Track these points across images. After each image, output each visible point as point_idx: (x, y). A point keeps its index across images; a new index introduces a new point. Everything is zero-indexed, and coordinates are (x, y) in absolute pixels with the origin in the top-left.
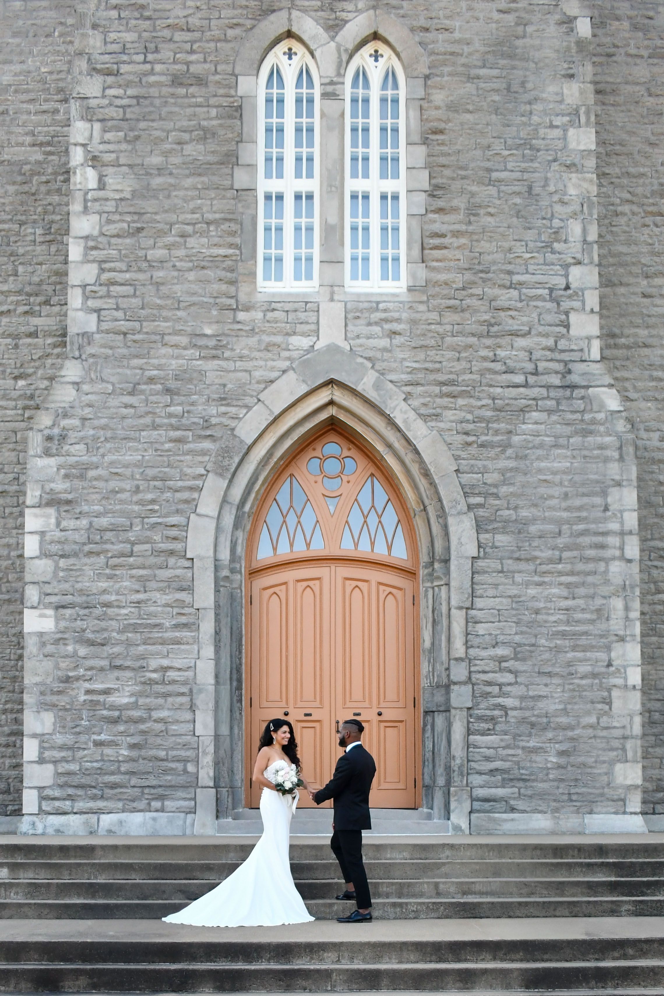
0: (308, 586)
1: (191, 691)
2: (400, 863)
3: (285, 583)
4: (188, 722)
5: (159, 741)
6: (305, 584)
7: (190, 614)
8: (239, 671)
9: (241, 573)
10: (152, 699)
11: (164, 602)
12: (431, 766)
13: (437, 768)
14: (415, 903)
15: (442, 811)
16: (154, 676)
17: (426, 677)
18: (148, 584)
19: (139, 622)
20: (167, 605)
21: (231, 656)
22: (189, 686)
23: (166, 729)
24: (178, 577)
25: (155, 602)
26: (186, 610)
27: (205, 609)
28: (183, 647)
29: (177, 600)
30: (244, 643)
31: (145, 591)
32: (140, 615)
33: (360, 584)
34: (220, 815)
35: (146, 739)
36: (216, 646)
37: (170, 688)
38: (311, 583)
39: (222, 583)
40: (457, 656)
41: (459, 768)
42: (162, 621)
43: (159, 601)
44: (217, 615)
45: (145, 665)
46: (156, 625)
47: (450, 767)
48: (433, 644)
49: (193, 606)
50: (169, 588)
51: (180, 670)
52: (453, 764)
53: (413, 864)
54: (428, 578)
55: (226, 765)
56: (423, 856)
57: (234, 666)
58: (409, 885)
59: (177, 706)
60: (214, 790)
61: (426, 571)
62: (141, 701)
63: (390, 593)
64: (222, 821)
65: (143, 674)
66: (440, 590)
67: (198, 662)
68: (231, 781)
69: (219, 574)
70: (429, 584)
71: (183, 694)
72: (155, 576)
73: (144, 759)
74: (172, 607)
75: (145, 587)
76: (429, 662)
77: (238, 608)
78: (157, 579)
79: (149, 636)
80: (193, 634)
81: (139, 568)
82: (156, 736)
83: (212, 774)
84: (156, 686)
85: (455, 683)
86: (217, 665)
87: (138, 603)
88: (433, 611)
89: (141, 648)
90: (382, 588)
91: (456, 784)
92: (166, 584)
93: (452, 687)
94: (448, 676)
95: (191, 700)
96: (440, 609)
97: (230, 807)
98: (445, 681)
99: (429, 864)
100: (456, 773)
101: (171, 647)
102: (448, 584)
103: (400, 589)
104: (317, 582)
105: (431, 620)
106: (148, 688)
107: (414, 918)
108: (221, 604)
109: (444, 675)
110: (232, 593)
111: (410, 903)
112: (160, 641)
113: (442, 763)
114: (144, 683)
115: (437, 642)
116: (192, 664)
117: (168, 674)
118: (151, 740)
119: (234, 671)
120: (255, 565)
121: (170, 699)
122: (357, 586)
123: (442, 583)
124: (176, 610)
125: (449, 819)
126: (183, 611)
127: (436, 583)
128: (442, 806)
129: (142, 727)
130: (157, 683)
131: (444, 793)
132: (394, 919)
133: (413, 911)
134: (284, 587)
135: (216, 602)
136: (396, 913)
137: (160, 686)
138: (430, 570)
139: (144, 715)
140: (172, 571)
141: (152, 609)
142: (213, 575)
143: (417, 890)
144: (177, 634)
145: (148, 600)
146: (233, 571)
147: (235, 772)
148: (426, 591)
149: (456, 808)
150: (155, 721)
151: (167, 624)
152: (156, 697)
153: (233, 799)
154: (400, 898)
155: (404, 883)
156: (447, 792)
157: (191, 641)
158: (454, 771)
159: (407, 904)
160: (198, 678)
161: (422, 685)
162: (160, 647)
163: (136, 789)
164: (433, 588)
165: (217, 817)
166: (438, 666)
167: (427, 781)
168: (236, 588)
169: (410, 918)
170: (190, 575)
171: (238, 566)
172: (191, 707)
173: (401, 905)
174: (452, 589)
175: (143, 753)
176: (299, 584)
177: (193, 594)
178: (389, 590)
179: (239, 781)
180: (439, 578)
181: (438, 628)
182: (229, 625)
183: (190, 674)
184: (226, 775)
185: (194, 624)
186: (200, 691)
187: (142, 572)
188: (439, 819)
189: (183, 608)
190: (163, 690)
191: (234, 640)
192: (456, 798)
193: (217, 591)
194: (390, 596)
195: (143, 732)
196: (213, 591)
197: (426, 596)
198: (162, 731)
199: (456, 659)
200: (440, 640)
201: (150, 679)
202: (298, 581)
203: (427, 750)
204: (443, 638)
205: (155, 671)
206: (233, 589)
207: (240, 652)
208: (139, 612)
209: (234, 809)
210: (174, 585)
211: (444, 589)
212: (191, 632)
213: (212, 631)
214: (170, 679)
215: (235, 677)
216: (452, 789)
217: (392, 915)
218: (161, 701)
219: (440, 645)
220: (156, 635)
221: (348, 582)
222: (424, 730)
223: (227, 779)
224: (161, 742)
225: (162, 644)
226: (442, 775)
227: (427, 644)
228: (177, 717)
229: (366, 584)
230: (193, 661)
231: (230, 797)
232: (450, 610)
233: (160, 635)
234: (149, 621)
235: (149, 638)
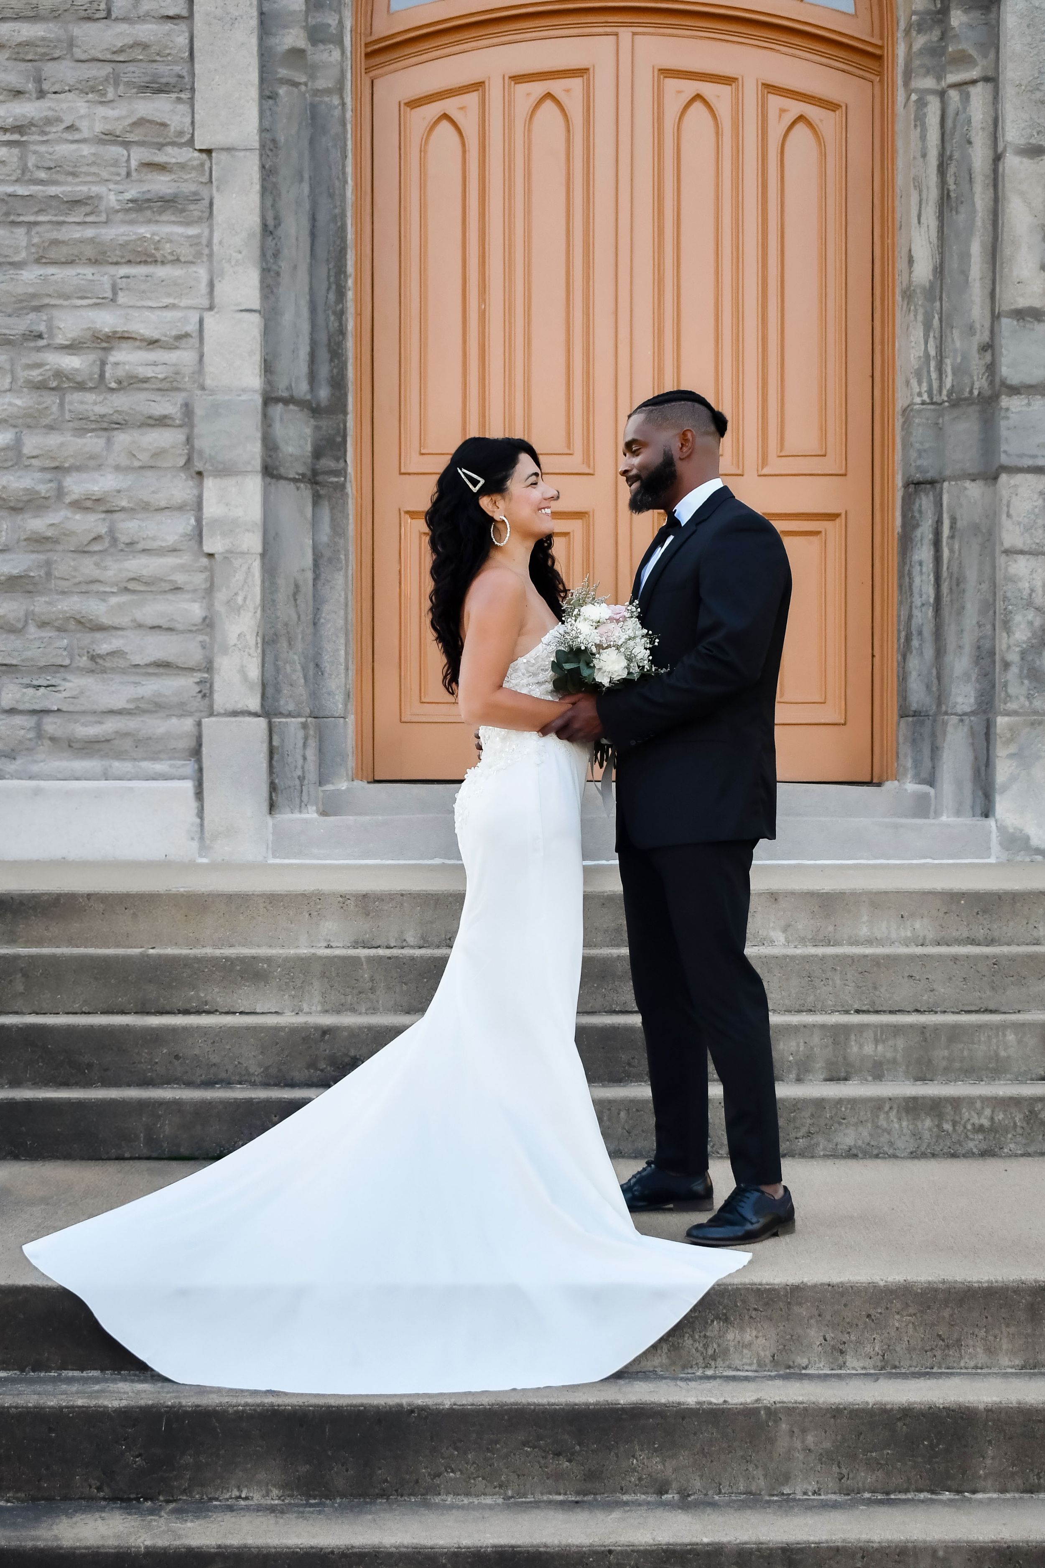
0: (549, 96)
1: (188, 410)
2: (912, 958)
3: (478, 86)
4: (181, 508)
5: (88, 567)
6: (538, 88)
7: (182, 166)
8: (336, 354)
9: (341, 43)
10: (67, 438)
11: (99, 127)
12: (929, 652)
13: (949, 658)
14: (986, 1100)
15: (968, 787)
16: (72, 362)
17: (918, 374)
18: (49, 69)
19: (21, 190)
20: (109, 138)
21: (313, 310)
22: (180, 398)
23: (111, 531)
24: (145, 46)
25: (71, 128)
26: (172, 155)
27: (228, 150)
28: (161, 272)
29: (141, 122)
30: (350, 268)
31: (41, 94)
32: (24, 169)
33: (708, 89)
34: (280, 799)
35: (48, 563)
36: (265, 271)
37: (121, 402)
38: (556, 87)
39: (283, 72)
40: (1022, 303)
41: (1023, 654)
42: (95, 189)
43: (84, 125)
44: (267, 173)
45: (42, 328)
46: (76, 203)
47: (992, 653)
48: (940, 270)
49: (191, 142)
50: (116, 84)
51: (152, 343)
52: (1002, 642)
53: (955, 959)
54: (927, 61)
55: (299, 646)
56: (980, 933)
57: (323, 337)
58: (955, 1033)
59: (144, 457)
60: (262, 722)
61: (920, 41)
62: (32, 443)
63: (801, 118)
64: (288, 817)
65: (36, 357)
66: (966, 98)
67: (210, 320)
68: (314, 695)
69: (272, 41)
70: (929, 83)
71: (162, 422)
72: (71, 43)
73: (43, 624)
74: (126, 144)
75: (39, 80)
76: (928, 326)
77: (335, 155)
78: (78, 53)
79: (55, 235)
80: (192, 231)
81: (18, 18)
82: (82, 551)
83: (254, 673)
84: (77, 396)
85: (1014, 390)
86: (269, 331)
87: (18, 129)
88: (942, 169)
89: (30, 275)
90: (775, 102)
91: (1012, 706)
92: (108, 69)
93: (1005, 401)
94: (991, 368)
95: (189, 440)
96: (966, 159)
97: (312, 776)
98: (980, 384)
99: (1012, 959)
100: (1014, 670)
101: (124, 270)
102: (992, 80)
103: (830, 106)
104: (576, 83)
105: (933, 194)
106: (51, 400)
107: (985, 1154)
108: (281, 138)
109: (977, 364)
110: (313, 107)
111: (970, 1101)
112: (89, 251)
113: (968, 640)
114: (40, 386)
115: (953, 264)
116: (191, 327)
117: (117, 356)
118: (64, 566)
119: (323, 355)
120: (383, 28)
121: (122, 438)
122: (698, 97)
123: (974, 74)
124: (138, 155)
125: (987, 813)
126: (160, 158)
127: (952, 78)
128: (967, 773)
129: (37, 524)
130: (81, 387)
131: (972, 733)
132: (915, 1155)
133: (980, 1129)
134: (472, 99)
135: (263, 130)
136: (916, 1135)
137: (90, 397)
138: (936, 34)
139: (43, 489)
140: (123, 27)
141: (64, 150)
142: (254, 41)
143: (981, 1050)
144: (144, 230)
145: (49, 121)
146: (317, 35)
147: (327, 666)
148: (922, 103)
149: (1013, 779)
150: (77, 505)
151: (112, 200)
152: (81, 432)
153: (321, 751)
154: (921, 1078)
155: (937, 1029)
156: (981, 730)
157: (185, 252)
158: (1007, 665)
159: (956, 1102)
160: (209, 369)
161: (901, 402)
162: (88, 271)
163: (18, 720)
164: (942, 94)
165: (272, 807)
166: (957, 341)
167: (918, 695)
168: (328, 91)
169: (969, 1155)
170: (182, 40)
171: (332, 20)
172: (189, 461)
173: (935, 1106)
174: (1009, 92)
175: (40, 605)
176: (522, 89)
177: (191, 101)
178: (796, 108)
179: (340, 698)
180: (963, 60)
181: (961, 218)
182: (307, 206)
183: (184, 357)
184: (298, 677)
185: (195, 198)
186: (216, 411)
187: (27, 31)
188: (958, 813)
189: (160, 146)
190: (100, 410)
191: (322, 254)
192: (1013, 749)
193: (267, 96)
194: (800, 127)
195: (39, 542)
196: (253, 93)
197: (920, 120)
198: (97, 538)
199: (1020, 314)
200: (965, 256)
201: (59, 374)
202: (519, 79)
203: (917, 601)
204: (976, 249)
205: (72, 348)
206: (316, 92)
207: (341, 294)
208: (23, 158)
209: (321, 784)
210: (135, 73)
211: (979, 95)
212: (188, 224)
213: (253, 220)
214: (120, 372)
215: (324, 371)
216: (1001, 721)
217: (904, 1144)
218: (93, 443)
219: (965, 273)
220: (77, 233)
221: (671, 84)
222: (906, 541)
223: (301, 690)
224: (96, 573)
225: (94, 262)
226: (967, 676)
227: (923, 271)
228: (145, 495)
229: (725, 91)
230: (194, 317)
231: (312, 743)
232: (997, 158)
233: (89, 232)
234: (53, 190)
235: (55, 242)
